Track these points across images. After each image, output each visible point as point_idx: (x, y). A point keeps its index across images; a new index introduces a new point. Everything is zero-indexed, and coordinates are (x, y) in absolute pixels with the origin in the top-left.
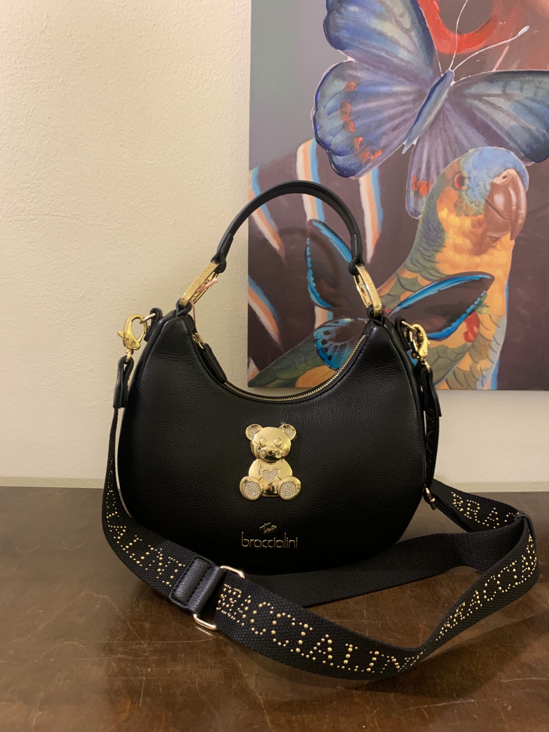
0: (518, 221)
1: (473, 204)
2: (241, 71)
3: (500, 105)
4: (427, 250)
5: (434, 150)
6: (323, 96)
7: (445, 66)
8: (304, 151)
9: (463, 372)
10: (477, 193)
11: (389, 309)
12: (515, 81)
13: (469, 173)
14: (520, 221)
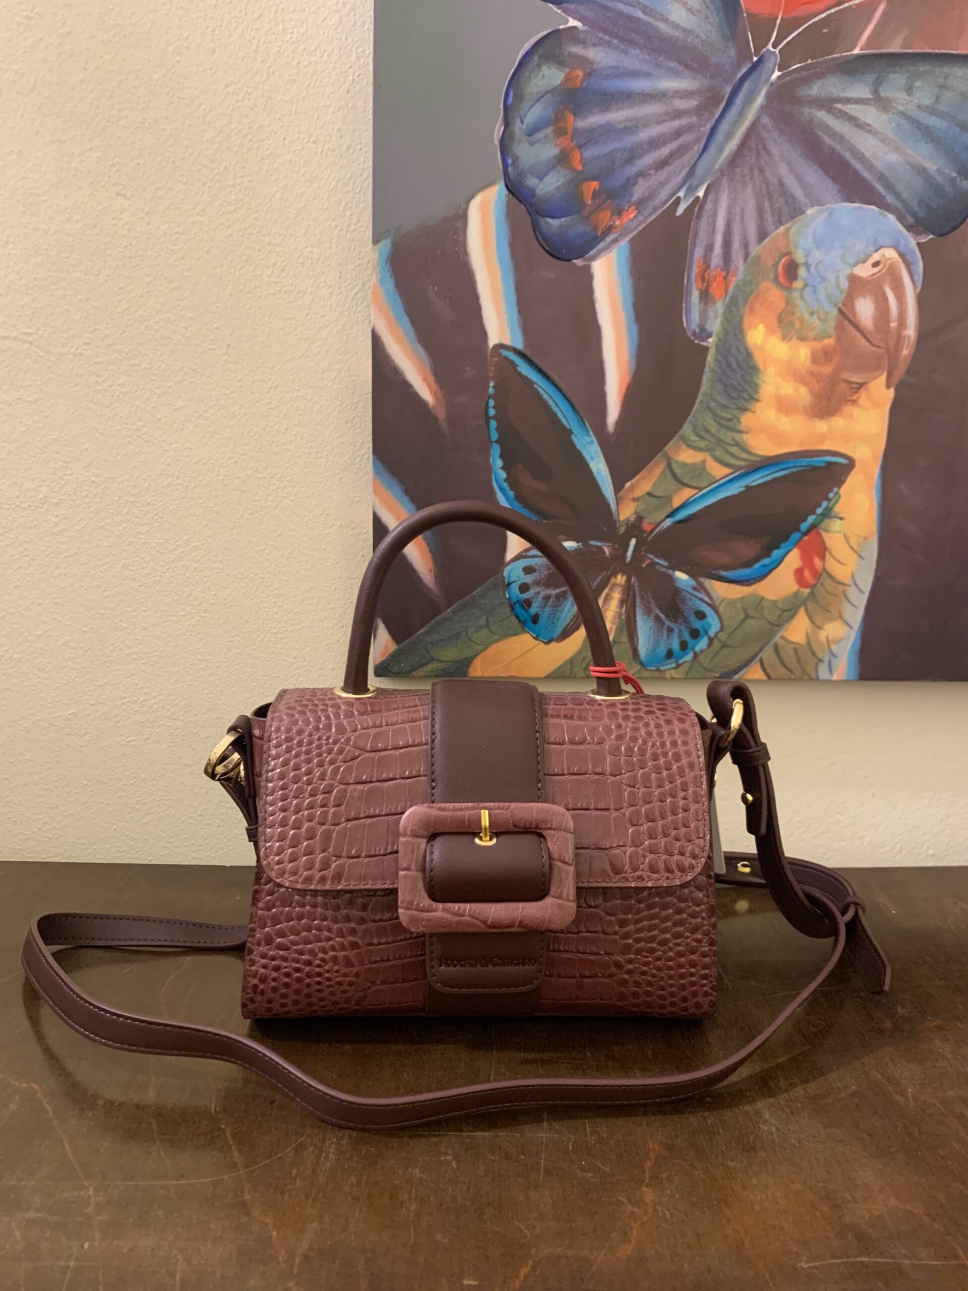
0: (902, 350)
1: (815, 318)
2: (358, 48)
3: (868, 120)
4: (724, 406)
5: (738, 209)
6: (519, 98)
7: (761, 42)
8: (483, 208)
9: (793, 645)
10: (822, 295)
11: (650, 524)
12: (896, 72)
13: (807, 256)
14: (905, 352)
